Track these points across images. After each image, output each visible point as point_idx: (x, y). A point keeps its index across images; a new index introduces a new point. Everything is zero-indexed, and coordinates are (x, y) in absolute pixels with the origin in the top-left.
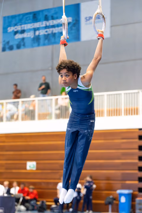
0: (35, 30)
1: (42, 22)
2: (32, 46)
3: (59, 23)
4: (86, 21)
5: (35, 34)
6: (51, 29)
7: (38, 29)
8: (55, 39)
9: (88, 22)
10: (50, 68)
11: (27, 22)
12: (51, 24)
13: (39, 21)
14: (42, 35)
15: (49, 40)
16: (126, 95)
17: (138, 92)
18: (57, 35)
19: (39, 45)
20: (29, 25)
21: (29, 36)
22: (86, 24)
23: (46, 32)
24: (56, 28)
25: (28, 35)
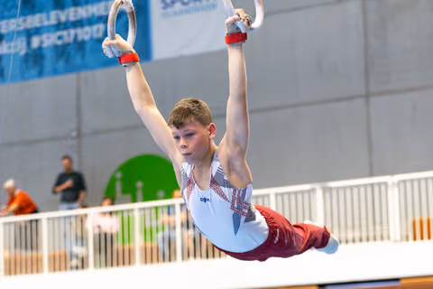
0: (29, 34)
1: (48, 12)
2: (24, 78)
3: (93, 15)
4: (164, 8)
5: (29, 43)
6: (72, 32)
7: (38, 31)
8: (83, 56)
9: (170, 10)
10: (74, 134)
11: (6, 13)
12: (72, 18)
13: (40, 11)
14: (48, 47)
15: (67, 61)
16: (279, 198)
17: (313, 190)
18: (88, 47)
19: (40, 74)
20: (13, 21)
21: (13, 51)
22: (165, 16)
23: (60, 38)
24: (87, 29)
25: (9, 47)
